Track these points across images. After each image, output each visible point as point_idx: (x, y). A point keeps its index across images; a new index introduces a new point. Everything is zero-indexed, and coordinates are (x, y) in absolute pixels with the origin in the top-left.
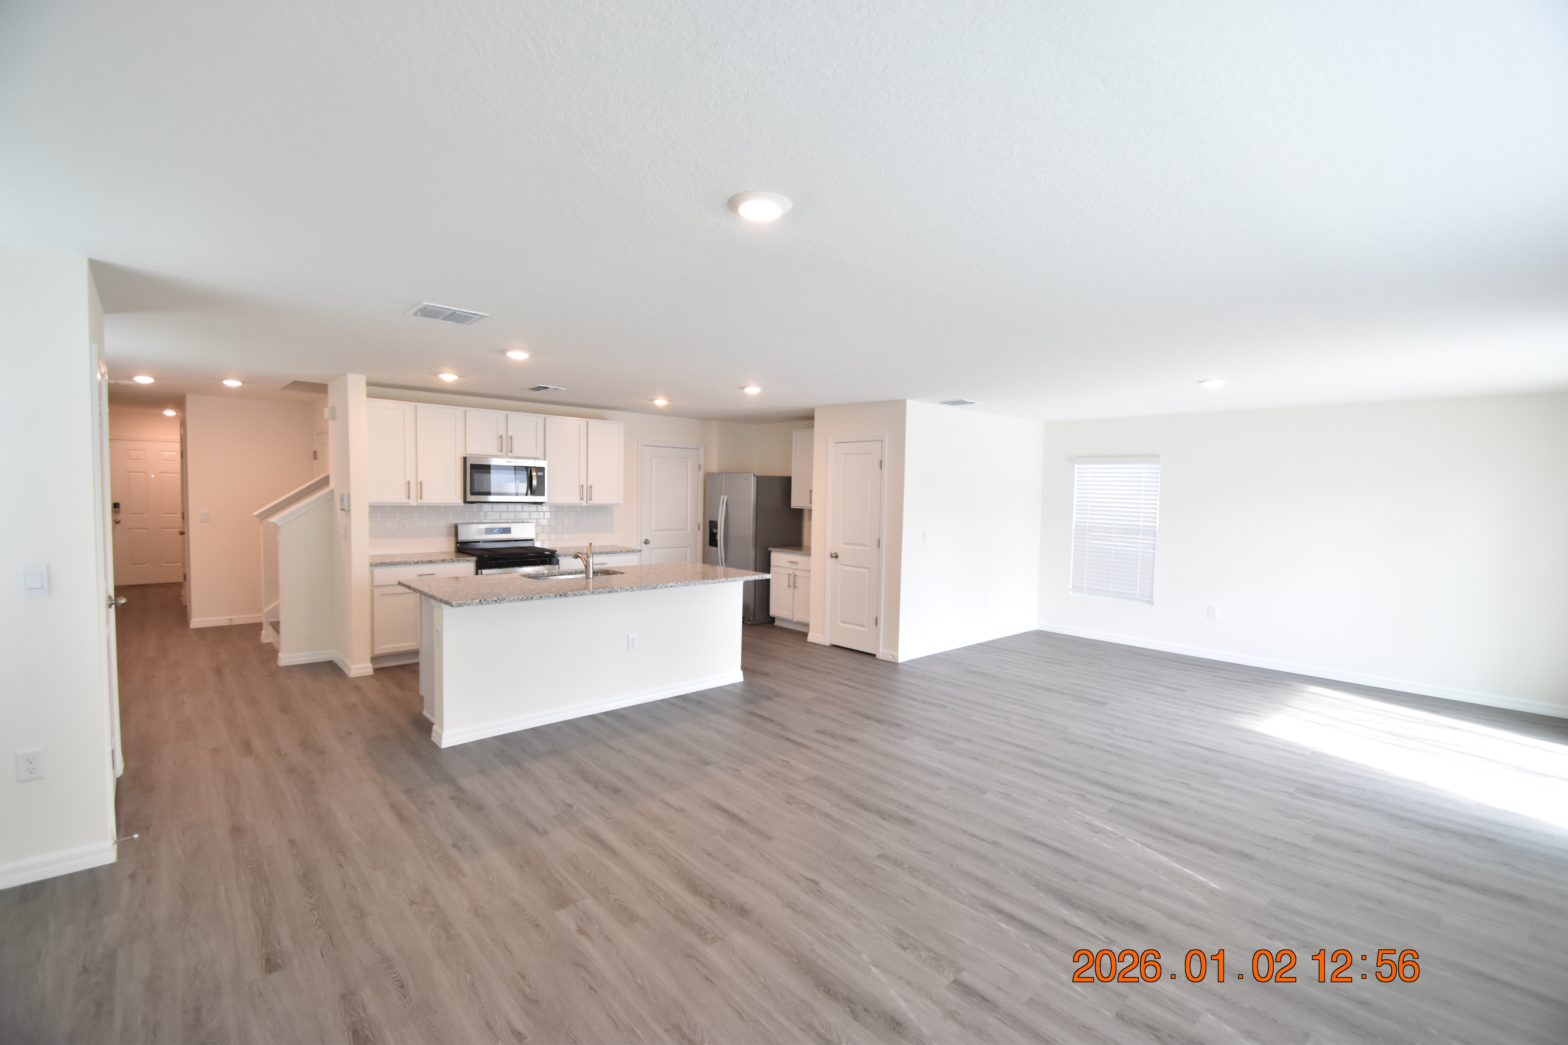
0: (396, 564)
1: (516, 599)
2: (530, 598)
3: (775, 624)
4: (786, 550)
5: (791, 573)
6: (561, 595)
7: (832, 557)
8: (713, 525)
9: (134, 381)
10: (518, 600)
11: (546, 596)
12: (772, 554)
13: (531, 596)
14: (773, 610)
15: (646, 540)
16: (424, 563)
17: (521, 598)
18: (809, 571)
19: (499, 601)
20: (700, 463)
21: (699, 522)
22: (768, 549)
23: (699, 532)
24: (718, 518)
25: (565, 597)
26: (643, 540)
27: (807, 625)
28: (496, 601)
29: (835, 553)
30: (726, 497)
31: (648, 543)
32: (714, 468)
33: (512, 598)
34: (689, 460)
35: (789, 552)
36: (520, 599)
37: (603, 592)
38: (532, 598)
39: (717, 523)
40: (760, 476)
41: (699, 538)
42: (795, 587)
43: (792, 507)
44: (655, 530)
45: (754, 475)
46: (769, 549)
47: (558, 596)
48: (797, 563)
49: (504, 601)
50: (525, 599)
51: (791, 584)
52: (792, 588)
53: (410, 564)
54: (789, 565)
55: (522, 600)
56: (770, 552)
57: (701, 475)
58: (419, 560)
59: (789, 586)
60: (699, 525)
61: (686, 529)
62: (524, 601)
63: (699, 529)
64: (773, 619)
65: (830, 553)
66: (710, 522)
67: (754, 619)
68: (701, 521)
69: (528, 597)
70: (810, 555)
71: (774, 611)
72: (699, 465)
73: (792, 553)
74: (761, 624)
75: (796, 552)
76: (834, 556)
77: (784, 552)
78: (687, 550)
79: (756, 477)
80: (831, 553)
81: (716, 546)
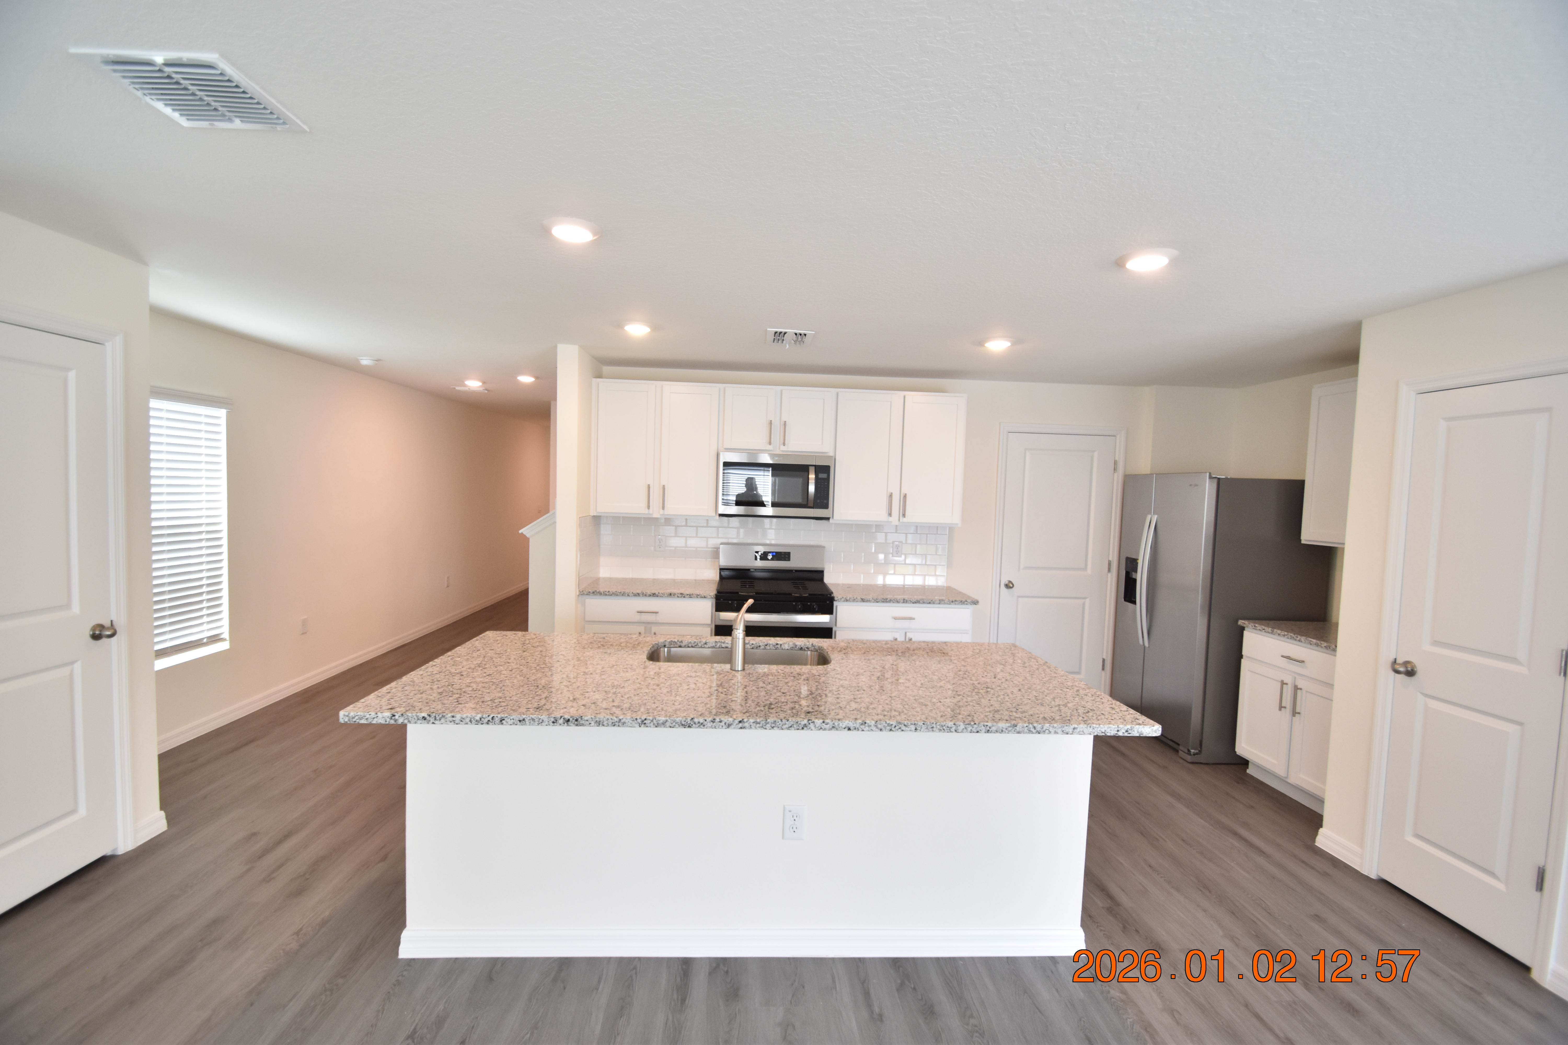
0: (611, 595)
1: (468, 720)
2: (497, 720)
3: (1248, 771)
4: (1279, 632)
5: (1288, 679)
6: (568, 720)
7: (1397, 672)
8: (1131, 565)
9: (465, 386)
10: (471, 721)
11: (533, 720)
12: (1245, 632)
13: (499, 716)
14: (1243, 745)
15: (1010, 582)
16: (646, 595)
17: (478, 718)
18: (1331, 686)
19: (432, 720)
20: (1117, 459)
21: (1111, 559)
22: (1237, 622)
23: (1109, 575)
24: (1138, 553)
25: (577, 725)
26: (1004, 581)
27: (1321, 801)
28: (424, 718)
29: (1406, 663)
30: (1155, 518)
31: (1011, 588)
32: (1144, 465)
33: (458, 717)
34: (1096, 454)
35: (1284, 635)
36: (477, 721)
37: (668, 724)
38: (502, 720)
39: (1137, 563)
40: (1226, 478)
41: (1111, 584)
42: (1295, 713)
43: (1303, 542)
44: (1026, 568)
45: (1211, 477)
46: (1241, 622)
47: (561, 721)
48: (1303, 662)
49: (443, 720)
50: (486, 720)
51: (1287, 702)
52: (1287, 712)
53: (628, 595)
54: (1284, 663)
55: (480, 722)
56: (1242, 629)
57: (1119, 478)
58: (640, 592)
59: (1281, 707)
60: (1110, 564)
61: (1085, 569)
62: (485, 726)
63: (1109, 570)
64: (1245, 763)
65: (1392, 659)
66: (1128, 559)
67: (1200, 751)
68: (1113, 556)
69: (493, 718)
70: (1335, 650)
71: (1243, 748)
72: (1115, 463)
73: (1292, 638)
74: (1214, 764)
75: (1303, 638)
76: (1402, 669)
77: (1272, 633)
78: (1084, 604)
79: (1216, 480)
80: (1395, 661)
81: (1134, 602)
